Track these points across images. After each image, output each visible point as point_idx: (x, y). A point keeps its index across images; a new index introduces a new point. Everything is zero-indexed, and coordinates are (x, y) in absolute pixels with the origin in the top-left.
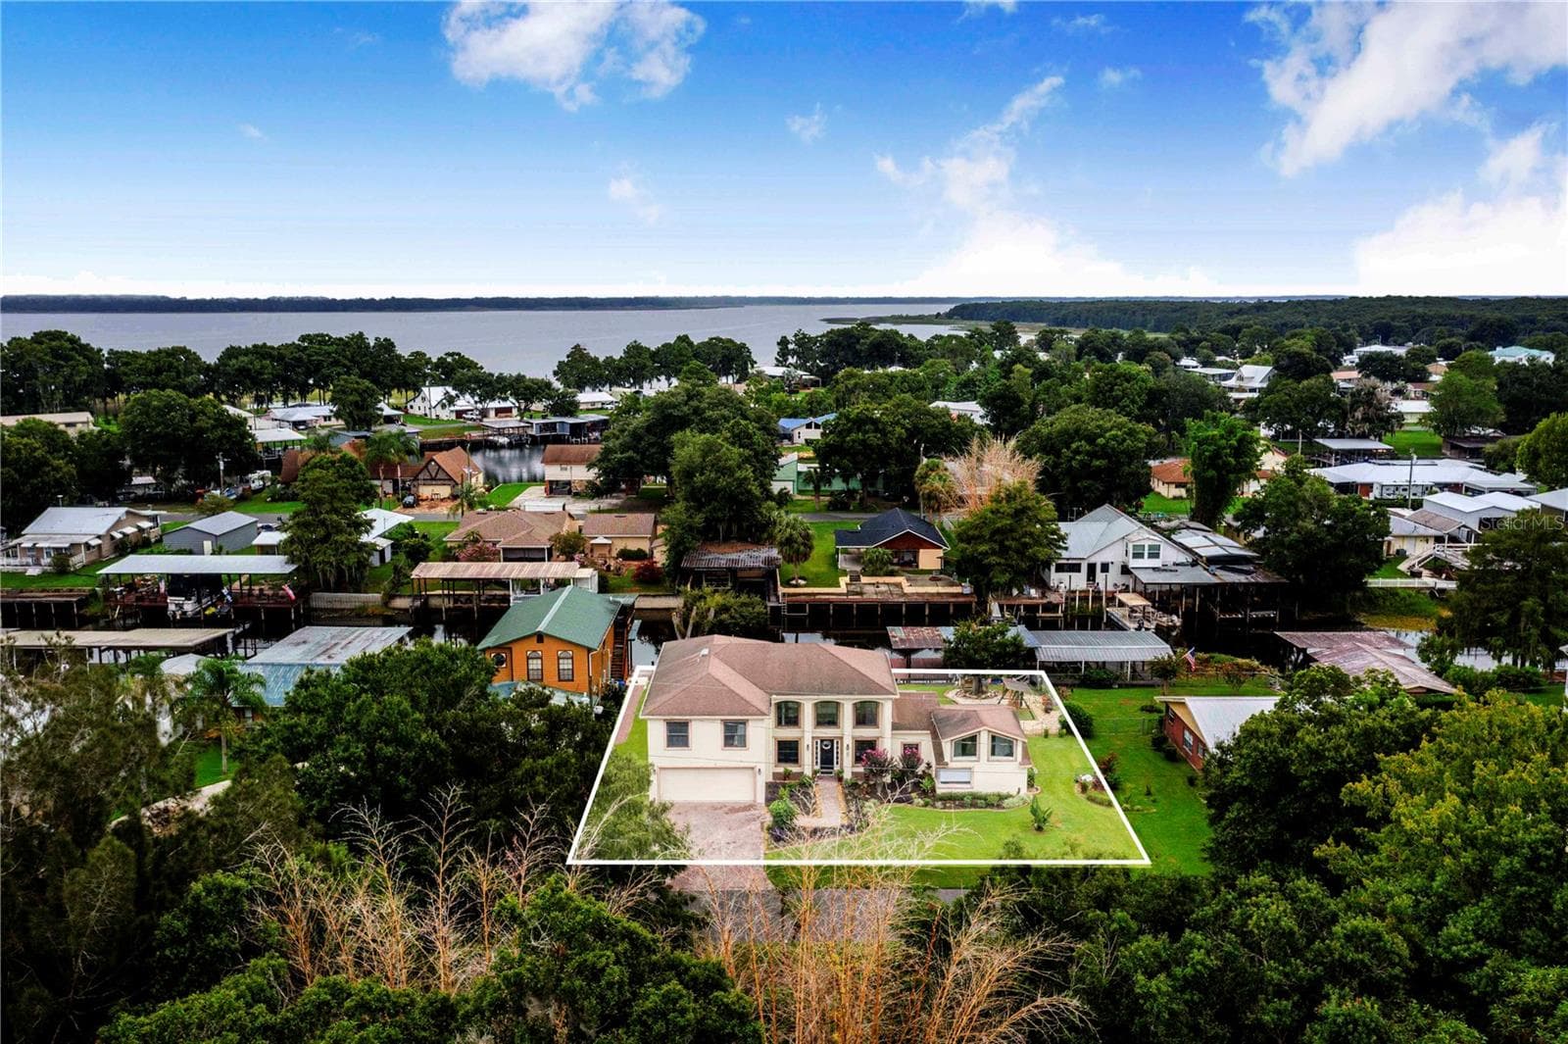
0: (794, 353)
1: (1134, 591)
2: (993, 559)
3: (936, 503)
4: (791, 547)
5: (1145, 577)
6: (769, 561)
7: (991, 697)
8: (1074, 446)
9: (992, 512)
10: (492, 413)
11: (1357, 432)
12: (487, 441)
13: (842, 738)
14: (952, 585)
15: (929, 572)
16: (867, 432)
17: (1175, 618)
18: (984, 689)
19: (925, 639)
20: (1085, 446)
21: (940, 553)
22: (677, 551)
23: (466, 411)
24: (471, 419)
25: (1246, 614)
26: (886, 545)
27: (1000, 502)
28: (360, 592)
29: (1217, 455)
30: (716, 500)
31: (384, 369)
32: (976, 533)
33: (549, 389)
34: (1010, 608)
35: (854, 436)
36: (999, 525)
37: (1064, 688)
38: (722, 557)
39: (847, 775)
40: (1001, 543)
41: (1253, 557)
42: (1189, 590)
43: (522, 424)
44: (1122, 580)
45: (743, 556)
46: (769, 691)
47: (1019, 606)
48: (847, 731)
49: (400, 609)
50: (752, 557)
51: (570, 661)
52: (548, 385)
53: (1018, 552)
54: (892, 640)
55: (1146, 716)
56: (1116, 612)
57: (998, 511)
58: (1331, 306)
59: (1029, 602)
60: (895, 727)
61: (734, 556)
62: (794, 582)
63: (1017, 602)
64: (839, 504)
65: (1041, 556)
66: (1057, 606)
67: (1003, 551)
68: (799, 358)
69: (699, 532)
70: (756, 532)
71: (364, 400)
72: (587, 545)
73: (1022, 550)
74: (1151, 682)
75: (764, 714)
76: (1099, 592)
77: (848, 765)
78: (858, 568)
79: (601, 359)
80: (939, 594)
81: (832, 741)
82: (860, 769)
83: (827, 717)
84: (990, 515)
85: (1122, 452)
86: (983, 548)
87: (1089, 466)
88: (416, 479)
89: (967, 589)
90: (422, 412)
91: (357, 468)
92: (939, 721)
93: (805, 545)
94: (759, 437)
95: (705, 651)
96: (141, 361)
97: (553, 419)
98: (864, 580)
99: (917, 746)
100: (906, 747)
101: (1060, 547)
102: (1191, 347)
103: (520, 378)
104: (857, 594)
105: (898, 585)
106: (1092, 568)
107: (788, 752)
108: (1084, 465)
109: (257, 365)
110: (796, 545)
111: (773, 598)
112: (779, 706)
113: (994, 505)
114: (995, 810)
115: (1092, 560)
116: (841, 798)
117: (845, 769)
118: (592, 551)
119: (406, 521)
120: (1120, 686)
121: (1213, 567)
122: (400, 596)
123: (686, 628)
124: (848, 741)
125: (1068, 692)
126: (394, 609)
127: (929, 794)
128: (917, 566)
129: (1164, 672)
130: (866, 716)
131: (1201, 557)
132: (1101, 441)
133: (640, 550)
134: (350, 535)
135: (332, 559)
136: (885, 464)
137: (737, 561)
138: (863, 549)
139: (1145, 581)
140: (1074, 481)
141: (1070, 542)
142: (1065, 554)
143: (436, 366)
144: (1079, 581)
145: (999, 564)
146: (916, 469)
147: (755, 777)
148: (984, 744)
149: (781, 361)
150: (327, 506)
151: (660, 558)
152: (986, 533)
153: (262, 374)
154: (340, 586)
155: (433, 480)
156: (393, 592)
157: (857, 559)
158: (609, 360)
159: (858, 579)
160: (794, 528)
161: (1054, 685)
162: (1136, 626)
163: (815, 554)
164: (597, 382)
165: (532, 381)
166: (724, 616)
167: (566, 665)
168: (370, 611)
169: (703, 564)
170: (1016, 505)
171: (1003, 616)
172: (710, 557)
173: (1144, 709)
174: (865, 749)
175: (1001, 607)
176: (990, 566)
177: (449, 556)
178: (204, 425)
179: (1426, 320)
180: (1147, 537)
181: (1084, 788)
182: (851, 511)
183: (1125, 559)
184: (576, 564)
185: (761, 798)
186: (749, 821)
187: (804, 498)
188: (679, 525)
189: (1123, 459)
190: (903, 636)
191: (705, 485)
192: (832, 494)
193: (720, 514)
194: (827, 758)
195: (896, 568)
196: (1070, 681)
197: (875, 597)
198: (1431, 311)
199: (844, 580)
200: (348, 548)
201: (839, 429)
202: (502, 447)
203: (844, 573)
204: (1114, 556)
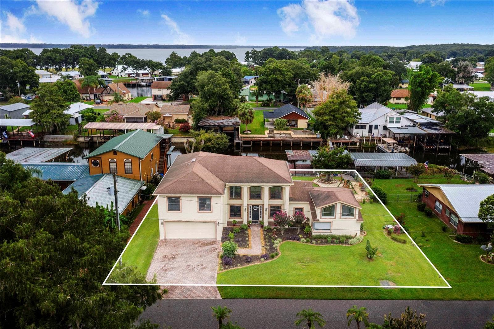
0: (251, 57)
1: (389, 137)
2: (330, 123)
3: (305, 101)
4: (245, 117)
5: (395, 131)
6: (235, 123)
7: (335, 183)
8: (362, 79)
9: (330, 103)
10: (141, 75)
11: (460, 82)
12: (138, 84)
13: (263, 205)
14: (312, 134)
15: (302, 129)
16: (277, 75)
17: (407, 148)
18: (331, 179)
19: (303, 155)
20: (367, 79)
21: (307, 121)
22: (198, 119)
23: (131, 74)
24: (133, 77)
25: (436, 147)
26: (285, 117)
27: (334, 99)
28: (64, 134)
29: (422, 82)
30: (214, 97)
31: (102, 59)
32: (323, 111)
33: (161, 65)
34: (337, 143)
35: (272, 76)
36: (333, 108)
37: (368, 179)
38: (215, 121)
39: (266, 224)
40: (334, 116)
41: (439, 123)
42: (411, 137)
43: (152, 78)
44: (383, 132)
45: (224, 121)
46: (225, 180)
47: (340, 143)
48: (266, 201)
49: (82, 142)
50: (228, 122)
51: (130, 164)
52: (161, 64)
53: (341, 119)
54: (288, 156)
55: (410, 193)
56: (381, 146)
57: (333, 102)
58: (434, 47)
59: (344, 141)
60: (291, 200)
61: (221, 121)
62: (246, 132)
63: (340, 141)
64: (265, 104)
65: (351, 122)
66: (356, 143)
67: (335, 119)
68: (253, 59)
69: (207, 111)
70: (230, 111)
71: (90, 67)
72: (162, 117)
73: (342, 120)
74: (406, 176)
75: (221, 194)
76: (374, 137)
77: (266, 219)
78: (273, 127)
79: (182, 57)
80: (306, 138)
81: (258, 206)
82: (272, 220)
83: (256, 194)
84: (329, 104)
85: (382, 81)
86: (326, 118)
87: (368, 87)
88: (102, 93)
89: (318, 135)
90: (116, 74)
91: (72, 86)
92: (314, 197)
93: (250, 116)
94: (233, 76)
95: (194, 160)
96: (11, 54)
97: (162, 77)
98: (275, 132)
99: (302, 209)
100: (296, 209)
101: (358, 118)
102: (389, 57)
103: (150, 61)
104: (272, 137)
105: (289, 134)
106: (371, 127)
107: (235, 211)
108: (366, 87)
109: (54, 56)
110: (247, 116)
111: (237, 139)
112: (231, 188)
113: (331, 100)
114: (344, 245)
115: (371, 124)
116: (262, 237)
117: (264, 220)
118: (164, 119)
119: (90, 107)
120: (393, 178)
121: (423, 127)
122: (81, 137)
123: (191, 149)
124: (266, 206)
125: (371, 181)
126: (79, 142)
127: (308, 235)
128: (297, 127)
129: (416, 172)
130: (276, 193)
131: (417, 123)
132: (373, 76)
133: (184, 119)
134: (58, 110)
135: (50, 120)
136: (284, 88)
137: (222, 123)
138: (275, 119)
139: (395, 133)
140: (362, 92)
141: (362, 116)
142: (360, 121)
143: (122, 58)
144: (366, 133)
145: (332, 125)
146: (296, 89)
147: (216, 226)
148: (338, 209)
149: (247, 60)
150: (48, 98)
151: (191, 123)
152: (327, 111)
153: (56, 59)
154: (55, 132)
155: (108, 94)
156: (79, 135)
157: (272, 124)
158: (185, 58)
159: (273, 131)
160: (246, 109)
161: (363, 177)
162: (391, 151)
163: (254, 121)
164: (180, 66)
165: (155, 62)
166: (209, 144)
167: (128, 166)
168: (68, 142)
169: (208, 124)
170: (341, 100)
171: (334, 147)
172: (211, 121)
173: (408, 189)
174: (275, 211)
175: (333, 143)
176: (329, 126)
177: (103, 120)
178: (16, 70)
179: (468, 51)
180: (394, 114)
181: (389, 233)
182: (271, 107)
183: (385, 123)
184: (155, 124)
185: (219, 238)
186: (212, 251)
187: (252, 102)
188: (198, 108)
189: (382, 84)
190: (293, 154)
191: (208, 91)
192: (263, 101)
193: (215, 104)
194: (256, 214)
195: (288, 127)
196: (369, 175)
197: (280, 138)
198: (471, 48)
199: (267, 132)
200: (57, 115)
201: (266, 73)
202: (143, 86)
203: (267, 129)
204: (381, 122)
